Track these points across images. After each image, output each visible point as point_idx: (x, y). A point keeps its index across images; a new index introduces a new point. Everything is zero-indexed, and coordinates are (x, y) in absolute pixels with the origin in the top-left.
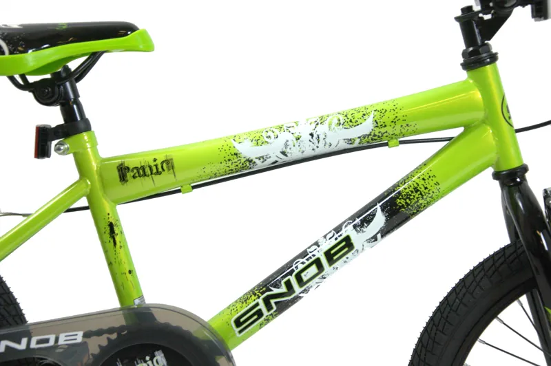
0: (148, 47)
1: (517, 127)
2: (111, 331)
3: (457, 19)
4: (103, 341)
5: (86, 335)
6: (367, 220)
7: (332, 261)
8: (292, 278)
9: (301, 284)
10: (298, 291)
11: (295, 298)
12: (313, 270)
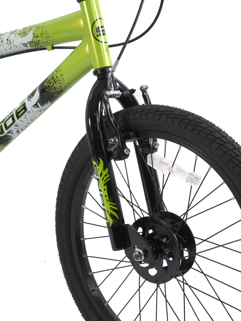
1: (109, 44)
6: (33, 94)
7: (18, 117)
8: (3, 124)
9: (7, 128)
10: (6, 132)
11: (6, 136)
12: (10, 121)
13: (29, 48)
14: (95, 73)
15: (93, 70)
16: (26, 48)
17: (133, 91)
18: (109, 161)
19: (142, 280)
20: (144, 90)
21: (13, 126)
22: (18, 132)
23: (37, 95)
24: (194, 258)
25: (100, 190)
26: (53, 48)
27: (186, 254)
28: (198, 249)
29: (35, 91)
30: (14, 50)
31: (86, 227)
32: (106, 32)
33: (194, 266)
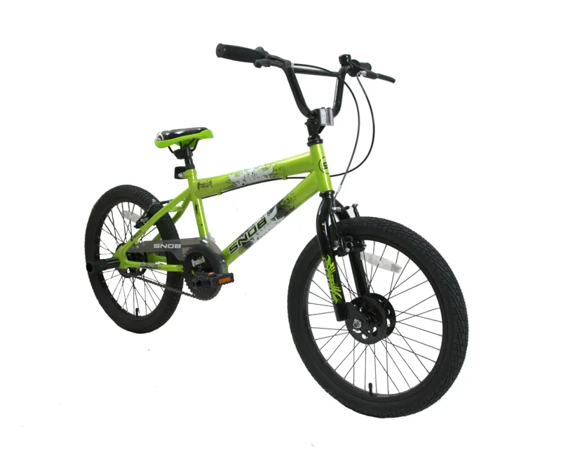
0: (211, 136)
1: (331, 174)
2: (189, 246)
3: (305, 124)
4: (187, 249)
5: (182, 246)
6: (271, 211)
7: (259, 228)
8: (247, 233)
9: (250, 236)
10: (249, 238)
11: (249, 242)
12: (253, 230)
13: (269, 178)
14: (321, 195)
15: (319, 193)
16: (266, 179)
17: (348, 208)
18: (334, 257)
19: (357, 342)
20: (355, 207)
21: (255, 235)
22: (258, 238)
23: (275, 211)
24: (394, 325)
25: (328, 278)
26: (287, 178)
27: (388, 322)
28: (398, 319)
29: (273, 209)
30: (258, 180)
31: (310, 307)
32: (328, 166)
33: (395, 331)
